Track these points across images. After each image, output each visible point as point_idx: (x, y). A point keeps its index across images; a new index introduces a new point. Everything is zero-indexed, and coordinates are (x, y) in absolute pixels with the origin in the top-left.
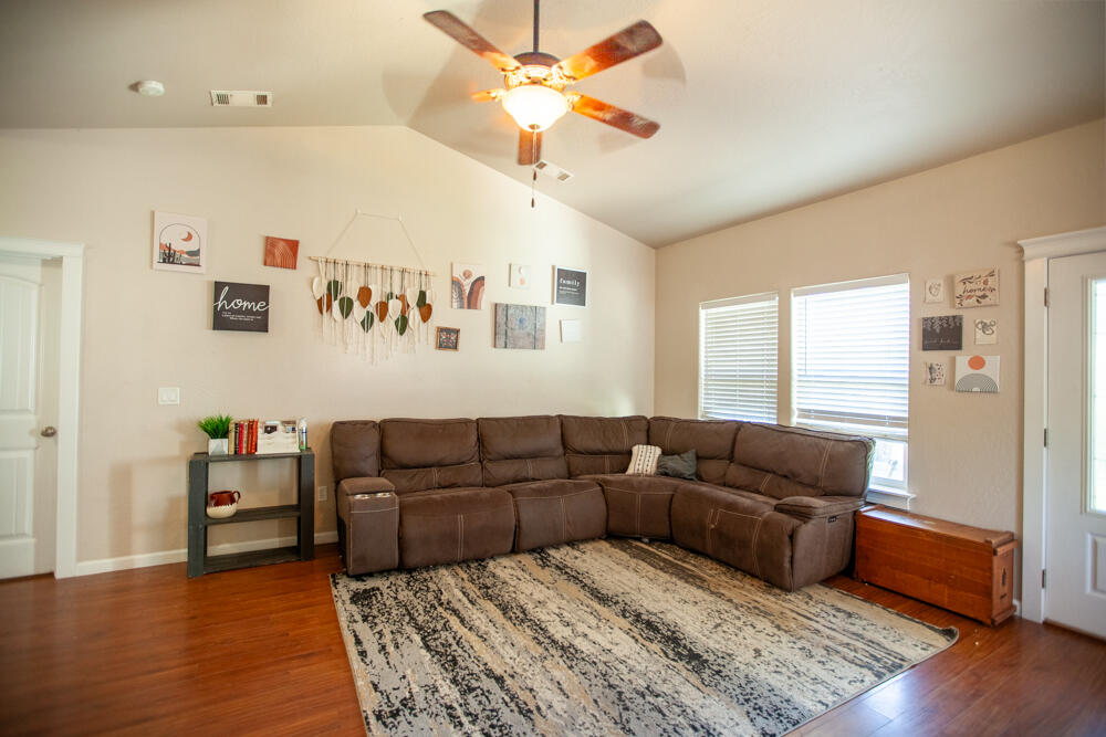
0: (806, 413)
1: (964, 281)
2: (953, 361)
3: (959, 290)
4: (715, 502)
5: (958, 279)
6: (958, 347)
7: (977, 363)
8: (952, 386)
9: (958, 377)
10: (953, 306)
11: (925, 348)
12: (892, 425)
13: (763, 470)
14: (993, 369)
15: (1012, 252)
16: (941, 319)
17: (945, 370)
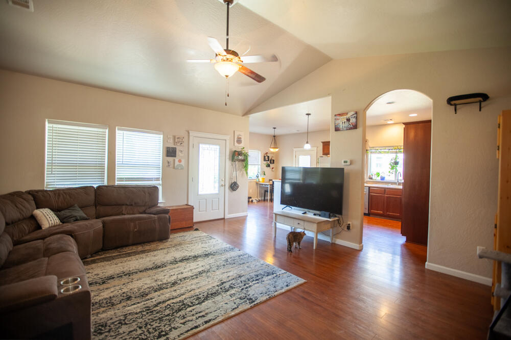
0: (121, 179)
1: (178, 138)
2: (174, 160)
3: (176, 140)
4: (132, 220)
5: (176, 137)
6: (175, 156)
7: (180, 161)
8: (174, 168)
9: (176, 165)
10: (175, 145)
11: (167, 156)
12: (155, 180)
13: (120, 205)
14: (183, 163)
15: (187, 133)
16: (172, 148)
17: (172, 162)
